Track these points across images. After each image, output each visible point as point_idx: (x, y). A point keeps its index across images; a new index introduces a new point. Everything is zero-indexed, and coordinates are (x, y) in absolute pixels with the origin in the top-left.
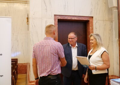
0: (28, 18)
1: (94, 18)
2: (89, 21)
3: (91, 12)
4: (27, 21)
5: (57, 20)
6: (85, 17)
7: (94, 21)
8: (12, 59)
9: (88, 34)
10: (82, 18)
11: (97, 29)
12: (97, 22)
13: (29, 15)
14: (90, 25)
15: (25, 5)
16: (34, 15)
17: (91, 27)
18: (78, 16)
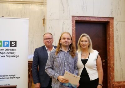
0: (44, 20)
1: (114, 19)
2: (109, 22)
3: (111, 13)
4: (43, 22)
5: (75, 21)
6: (104, 18)
7: (115, 22)
8: (29, 62)
9: (108, 36)
10: (102, 19)
11: (117, 30)
12: (118, 23)
13: (45, 16)
14: (110, 26)
15: (41, 7)
16: (51, 16)
17: (112, 29)
18: (97, 17)
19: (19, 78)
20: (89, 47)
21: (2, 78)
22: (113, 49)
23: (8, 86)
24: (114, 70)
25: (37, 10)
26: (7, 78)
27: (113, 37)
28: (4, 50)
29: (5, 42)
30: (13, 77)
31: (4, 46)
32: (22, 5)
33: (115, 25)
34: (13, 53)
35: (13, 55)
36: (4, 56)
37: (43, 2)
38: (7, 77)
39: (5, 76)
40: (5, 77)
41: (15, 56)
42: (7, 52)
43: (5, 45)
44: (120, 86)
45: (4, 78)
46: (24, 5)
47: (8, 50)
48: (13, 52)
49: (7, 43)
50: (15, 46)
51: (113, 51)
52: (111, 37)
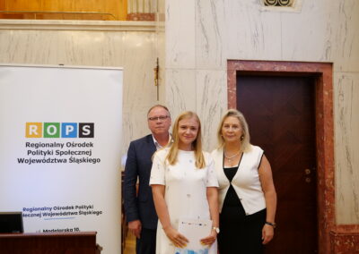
0: (157, 70)
1: (335, 65)
2: (321, 74)
3: (327, 50)
4: (154, 76)
5: (235, 73)
6: (309, 65)
7: (336, 76)
9: (318, 109)
10: (302, 66)
11: (343, 95)
12: (343, 77)
14: (325, 85)
15: (149, 37)
16: (175, 60)
17: (328, 91)
18: (291, 62)
19: (101, 213)
20: (241, 139)
21: (61, 214)
22: (332, 141)
23: (74, 232)
24: (334, 195)
25: (139, 45)
26: (72, 214)
27: (332, 111)
28: (65, 145)
29: (67, 127)
30: (86, 210)
31: (64, 136)
32: (102, 33)
33: (335, 81)
34: (87, 153)
35: (85, 156)
36: (65, 161)
37: (154, 27)
38: (71, 211)
39: (67, 208)
40: (67, 211)
41: (90, 161)
42: (72, 149)
43: (67, 134)
44: (349, 237)
45: (65, 214)
46: (109, 33)
47: (73, 145)
48: (86, 149)
49: (72, 128)
50: (91, 135)
51: (332, 148)
52: (326, 113)
